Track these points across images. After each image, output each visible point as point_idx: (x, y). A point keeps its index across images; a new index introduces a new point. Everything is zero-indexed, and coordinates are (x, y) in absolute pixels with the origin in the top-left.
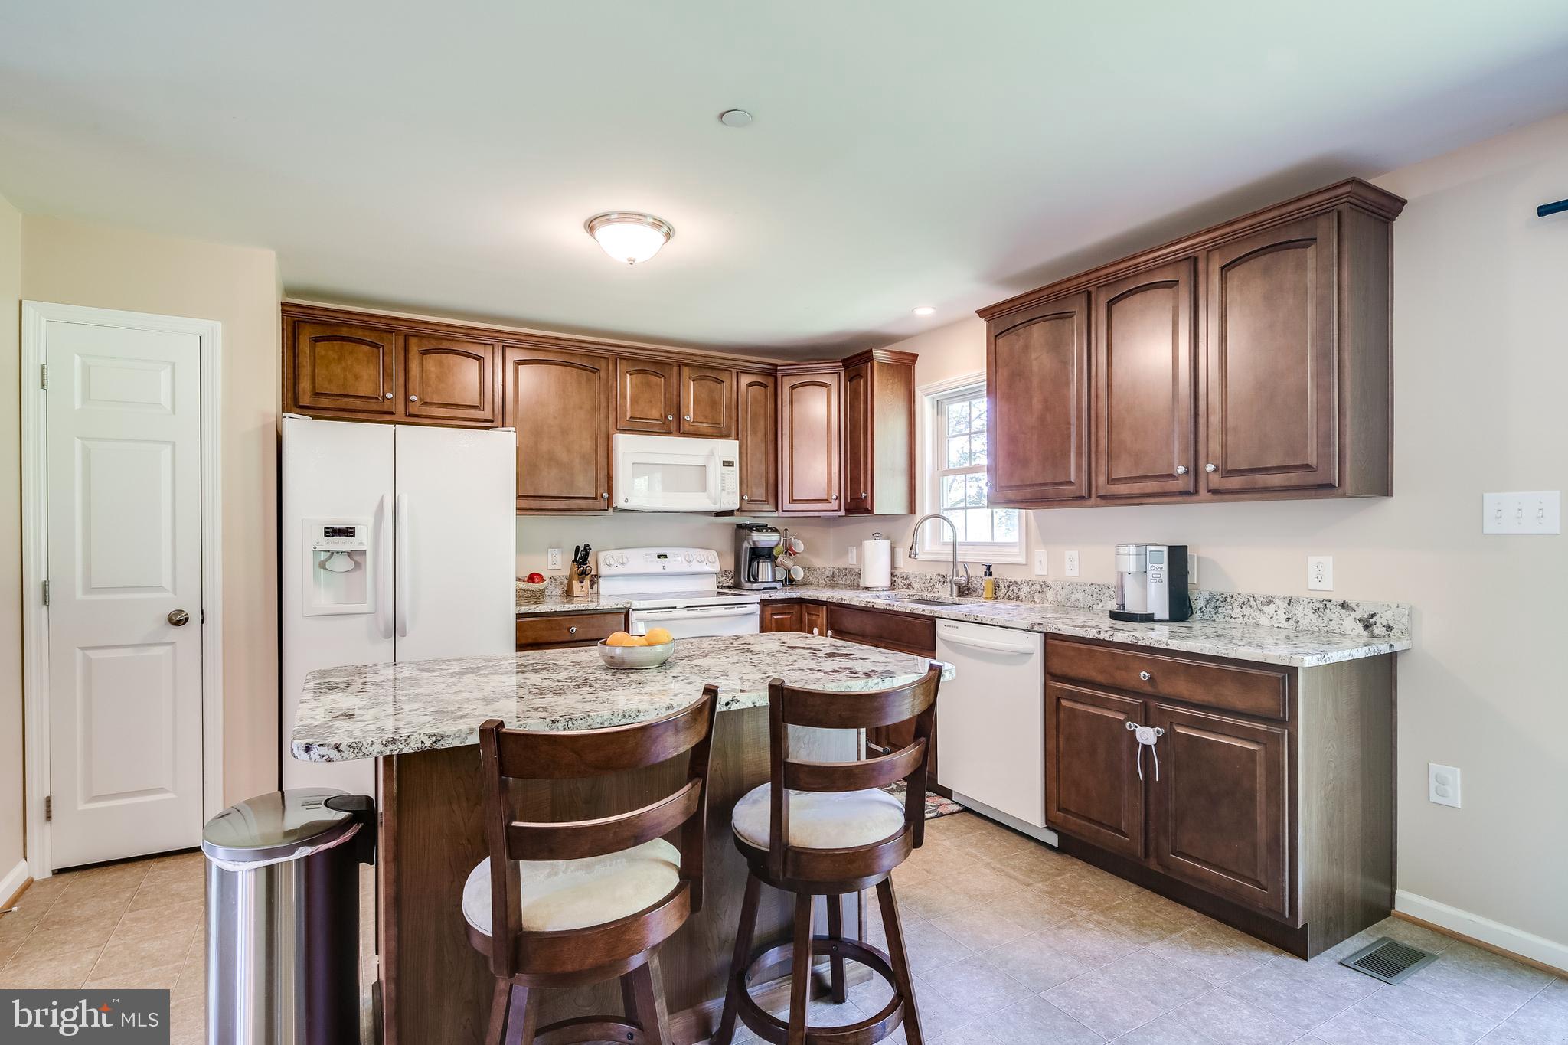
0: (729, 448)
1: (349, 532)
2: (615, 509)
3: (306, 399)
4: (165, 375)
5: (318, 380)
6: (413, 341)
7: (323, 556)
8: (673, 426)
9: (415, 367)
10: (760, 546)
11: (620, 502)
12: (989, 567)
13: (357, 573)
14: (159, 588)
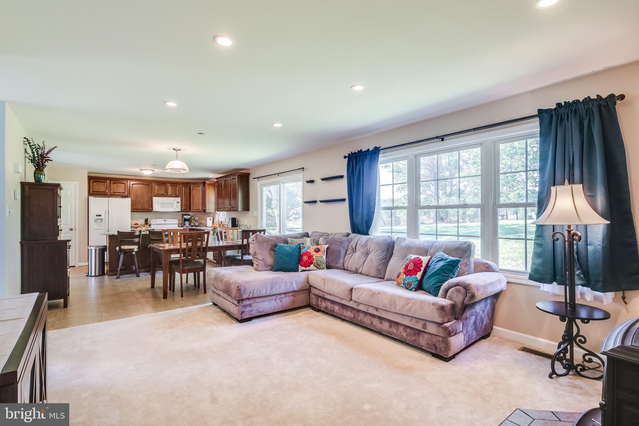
0: (179, 199)
1: (100, 216)
2: (153, 211)
3: (91, 192)
4: (70, 190)
5: (94, 189)
6: (112, 181)
7: (96, 220)
8: (166, 195)
9: (112, 186)
10: (186, 218)
11: (154, 210)
12: (221, 222)
13: (102, 223)
14: (68, 224)
